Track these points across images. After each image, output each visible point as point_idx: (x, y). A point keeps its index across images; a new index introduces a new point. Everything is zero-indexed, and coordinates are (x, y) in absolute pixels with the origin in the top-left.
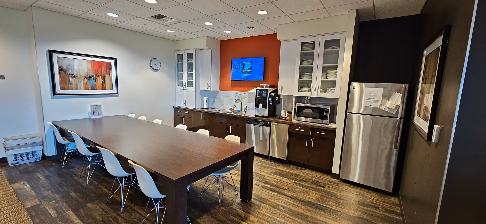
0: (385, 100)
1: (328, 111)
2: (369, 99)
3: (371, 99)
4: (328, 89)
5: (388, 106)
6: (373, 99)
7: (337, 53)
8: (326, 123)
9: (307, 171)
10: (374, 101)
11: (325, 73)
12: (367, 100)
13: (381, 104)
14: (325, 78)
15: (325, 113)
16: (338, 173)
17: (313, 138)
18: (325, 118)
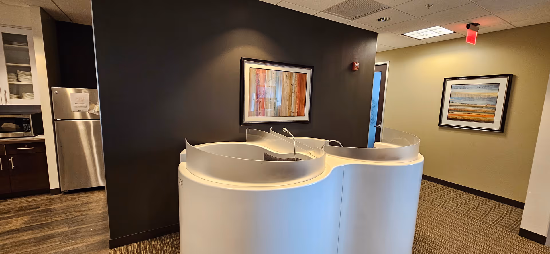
0: (93, 105)
1: (29, 121)
2: (77, 104)
3: (79, 104)
4: (23, 94)
5: (96, 110)
6: (81, 104)
7: (27, 51)
8: (31, 135)
9: (11, 201)
10: (82, 106)
11: (13, 75)
12: (75, 106)
13: (89, 109)
14: (16, 80)
15: (25, 124)
16: (59, 187)
17: (11, 157)
18: (27, 129)
